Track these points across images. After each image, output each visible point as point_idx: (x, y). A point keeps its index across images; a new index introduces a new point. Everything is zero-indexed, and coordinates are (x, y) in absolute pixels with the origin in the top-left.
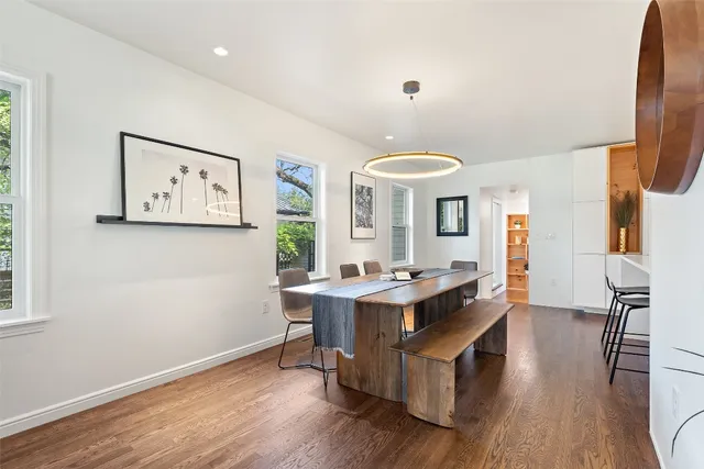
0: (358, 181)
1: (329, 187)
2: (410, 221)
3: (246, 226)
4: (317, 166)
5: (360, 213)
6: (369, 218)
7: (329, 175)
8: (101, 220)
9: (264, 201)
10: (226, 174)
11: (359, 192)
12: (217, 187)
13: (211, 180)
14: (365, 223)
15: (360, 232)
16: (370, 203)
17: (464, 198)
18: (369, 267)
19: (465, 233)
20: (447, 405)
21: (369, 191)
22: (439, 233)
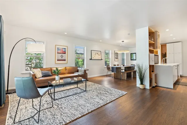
0: (116, 52)
2: (125, 58)
3: (102, 59)
4: (109, 50)
7: (111, 52)
8: (90, 59)
9: (103, 56)
10: (99, 53)
11: (116, 54)
13: (98, 54)
14: (117, 58)
15: (116, 60)
16: (118, 55)
17: (136, 53)
18: (117, 65)
19: (136, 60)
20: (126, 78)
21: (118, 53)
22: (131, 60)
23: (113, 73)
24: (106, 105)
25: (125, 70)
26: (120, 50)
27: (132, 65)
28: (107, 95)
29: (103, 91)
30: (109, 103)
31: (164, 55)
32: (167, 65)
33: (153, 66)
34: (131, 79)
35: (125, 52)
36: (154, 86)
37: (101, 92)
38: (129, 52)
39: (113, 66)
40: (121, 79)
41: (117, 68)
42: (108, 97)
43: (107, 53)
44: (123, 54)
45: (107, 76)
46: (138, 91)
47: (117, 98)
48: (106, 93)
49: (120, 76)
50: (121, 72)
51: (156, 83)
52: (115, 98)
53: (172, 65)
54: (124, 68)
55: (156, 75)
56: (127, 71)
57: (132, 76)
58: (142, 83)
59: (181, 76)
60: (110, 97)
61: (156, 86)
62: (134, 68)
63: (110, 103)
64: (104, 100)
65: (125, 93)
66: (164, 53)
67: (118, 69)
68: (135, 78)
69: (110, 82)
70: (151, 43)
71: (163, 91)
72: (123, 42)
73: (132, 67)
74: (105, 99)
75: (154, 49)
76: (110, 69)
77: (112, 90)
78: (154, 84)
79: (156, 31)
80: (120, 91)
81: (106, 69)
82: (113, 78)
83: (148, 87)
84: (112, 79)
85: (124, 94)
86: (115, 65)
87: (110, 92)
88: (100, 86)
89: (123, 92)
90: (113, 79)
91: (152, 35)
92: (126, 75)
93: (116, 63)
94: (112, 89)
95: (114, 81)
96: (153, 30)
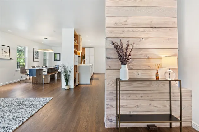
0: (35, 50)
1: (29, 51)
2: (48, 58)
3: (11, 59)
4: (25, 47)
5: (35, 56)
6: (37, 57)
7: (28, 49)
9: (14, 55)
10: (6, 49)
11: (35, 52)
12: (5, 52)
15: (35, 60)
16: (38, 54)
17: (60, 54)
18: (37, 67)
19: (60, 60)
20: (49, 81)
21: (38, 52)
22: (54, 60)
23: (31, 77)
24: (23, 125)
25: (48, 73)
26: (41, 49)
27: (55, 66)
28: (22, 110)
29: (15, 105)
30: (28, 119)
31: (83, 57)
32: (85, 65)
33: (77, 66)
34: (55, 82)
35: (48, 52)
36: (77, 85)
37: (11, 109)
38: (52, 51)
39: (31, 68)
40: (42, 84)
41: (37, 70)
42: (25, 113)
43: (20, 51)
44: (45, 53)
45: (20, 82)
46: (64, 93)
47: (40, 108)
48: (22, 107)
49: (41, 80)
50: (43, 75)
51: (79, 81)
52: (37, 110)
53: (88, 65)
54: (46, 70)
55: (79, 74)
56: (50, 73)
57: (56, 78)
58: (67, 84)
59: (93, 74)
60: (29, 110)
61: (79, 84)
62: (58, 69)
63: (30, 120)
64: (17, 119)
65: (49, 99)
66: (83, 55)
67: (39, 72)
68: (59, 79)
69: (26, 90)
70: (76, 45)
71: (84, 87)
72: (46, 39)
73: (56, 68)
74: (20, 116)
75: (78, 50)
76: (26, 72)
77: (30, 100)
78: (77, 83)
79: (80, 35)
80: (42, 98)
81: (19, 72)
82: (31, 83)
83: (72, 86)
84: (29, 85)
85: (48, 101)
86: (34, 67)
87: (27, 104)
88: (6, 99)
89: (47, 98)
90: (31, 85)
91: (77, 37)
92: (49, 77)
93: (35, 64)
94: (30, 98)
95: (33, 87)
96: (78, 34)
